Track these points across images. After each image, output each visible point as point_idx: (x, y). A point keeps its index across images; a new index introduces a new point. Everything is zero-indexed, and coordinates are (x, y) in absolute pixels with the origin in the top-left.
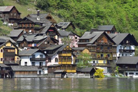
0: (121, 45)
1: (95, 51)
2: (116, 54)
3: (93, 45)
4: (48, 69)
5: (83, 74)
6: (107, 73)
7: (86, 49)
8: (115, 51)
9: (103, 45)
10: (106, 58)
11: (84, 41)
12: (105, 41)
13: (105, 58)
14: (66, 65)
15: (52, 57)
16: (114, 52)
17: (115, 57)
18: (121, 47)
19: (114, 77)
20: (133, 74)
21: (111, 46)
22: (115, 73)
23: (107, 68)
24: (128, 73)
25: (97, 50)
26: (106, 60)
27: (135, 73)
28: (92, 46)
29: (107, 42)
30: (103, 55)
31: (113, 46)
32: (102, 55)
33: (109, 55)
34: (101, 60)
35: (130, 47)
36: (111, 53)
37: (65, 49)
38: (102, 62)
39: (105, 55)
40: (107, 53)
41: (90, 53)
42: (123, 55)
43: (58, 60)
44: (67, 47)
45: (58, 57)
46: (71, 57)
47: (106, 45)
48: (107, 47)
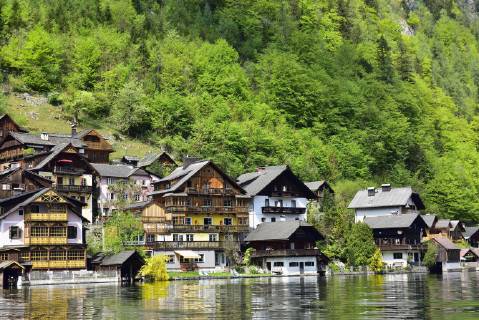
0: (267, 197)
1: (185, 209)
3: (176, 195)
6: (213, 266)
7: (154, 206)
8: (243, 210)
9: (208, 196)
10: (218, 227)
11: (162, 186)
12: (216, 184)
13: (215, 228)
14: (48, 246)
16: (240, 213)
17: (243, 226)
18: (267, 201)
20: (281, 264)
21: (233, 197)
23: (213, 253)
24: (272, 264)
25: (190, 209)
26: (217, 232)
27: (286, 262)
28: (175, 199)
29: (222, 187)
30: (210, 220)
31: (237, 196)
32: (207, 221)
33: (230, 220)
34: (202, 234)
35: (294, 202)
36: (234, 215)
37: (40, 200)
38: (205, 237)
39: (216, 221)
40: (221, 214)
41: (169, 216)
42: (273, 220)
43: (20, 231)
44: (48, 194)
45: (21, 224)
46: (66, 222)
47: (219, 197)
48: (222, 200)
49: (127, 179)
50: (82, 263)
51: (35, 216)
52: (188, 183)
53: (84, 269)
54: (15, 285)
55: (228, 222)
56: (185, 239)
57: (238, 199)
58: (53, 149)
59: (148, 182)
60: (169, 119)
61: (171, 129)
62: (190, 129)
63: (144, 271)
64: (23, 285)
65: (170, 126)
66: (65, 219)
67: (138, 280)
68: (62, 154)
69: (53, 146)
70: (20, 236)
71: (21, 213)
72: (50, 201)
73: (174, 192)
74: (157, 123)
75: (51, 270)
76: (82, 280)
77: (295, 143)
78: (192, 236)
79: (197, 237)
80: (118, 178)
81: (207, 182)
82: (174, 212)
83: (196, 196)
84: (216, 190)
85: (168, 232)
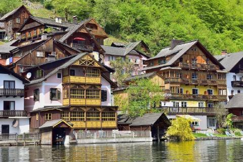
1: (179, 80)
2: (226, 89)
3: (173, 68)
4: (30, 119)
5: (130, 132)
6: (206, 128)
7: (157, 77)
8: (223, 83)
9: (195, 70)
10: (204, 97)
11: (157, 62)
12: (201, 60)
13: (201, 97)
14: (85, 107)
15: (41, 86)
16: (220, 85)
17: (223, 96)
18: (235, 77)
19: (222, 136)
21: (214, 72)
22: (225, 128)
23: (205, 117)
25: (184, 80)
26: (203, 101)
28: (172, 72)
29: (205, 63)
30: (197, 90)
31: (218, 71)
32: (195, 91)
33: (211, 91)
34: (192, 102)
36: (215, 87)
37: (78, 64)
38: (195, 104)
39: (201, 91)
40: (205, 86)
41: (167, 86)
42: (239, 92)
43: (59, 93)
44: (85, 58)
45: (60, 87)
46: (100, 85)
47: (204, 71)
48: (205, 74)
49: (124, 57)
50: (113, 124)
51: (73, 79)
52: (181, 59)
53: (116, 129)
54: (62, 144)
55: (210, 92)
56: (180, 105)
57: (219, 73)
58: (66, 30)
59: (139, 61)
60: (133, 21)
61: (135, 29)
62: (147, 29)
63: (170, 132)
64: (71, 144)
65: (134, 26)
66: (99, 82)
67: (163, 140)
68: (76, 34)
69: (66, 28)
70: (59, 98)
71: (59, 76)
72: (87, 65)
73: (171, 66)
74: (124, 24)
75: (88, 129)
76: (122, 140)
77: (217, 42)
78: (185, 103)
79: (190, 104)
80: (118, 56)
81: (195, 59)
82: (172, 83)
83: (187, 70)
84: (202, 66)
85: (168, 100)
